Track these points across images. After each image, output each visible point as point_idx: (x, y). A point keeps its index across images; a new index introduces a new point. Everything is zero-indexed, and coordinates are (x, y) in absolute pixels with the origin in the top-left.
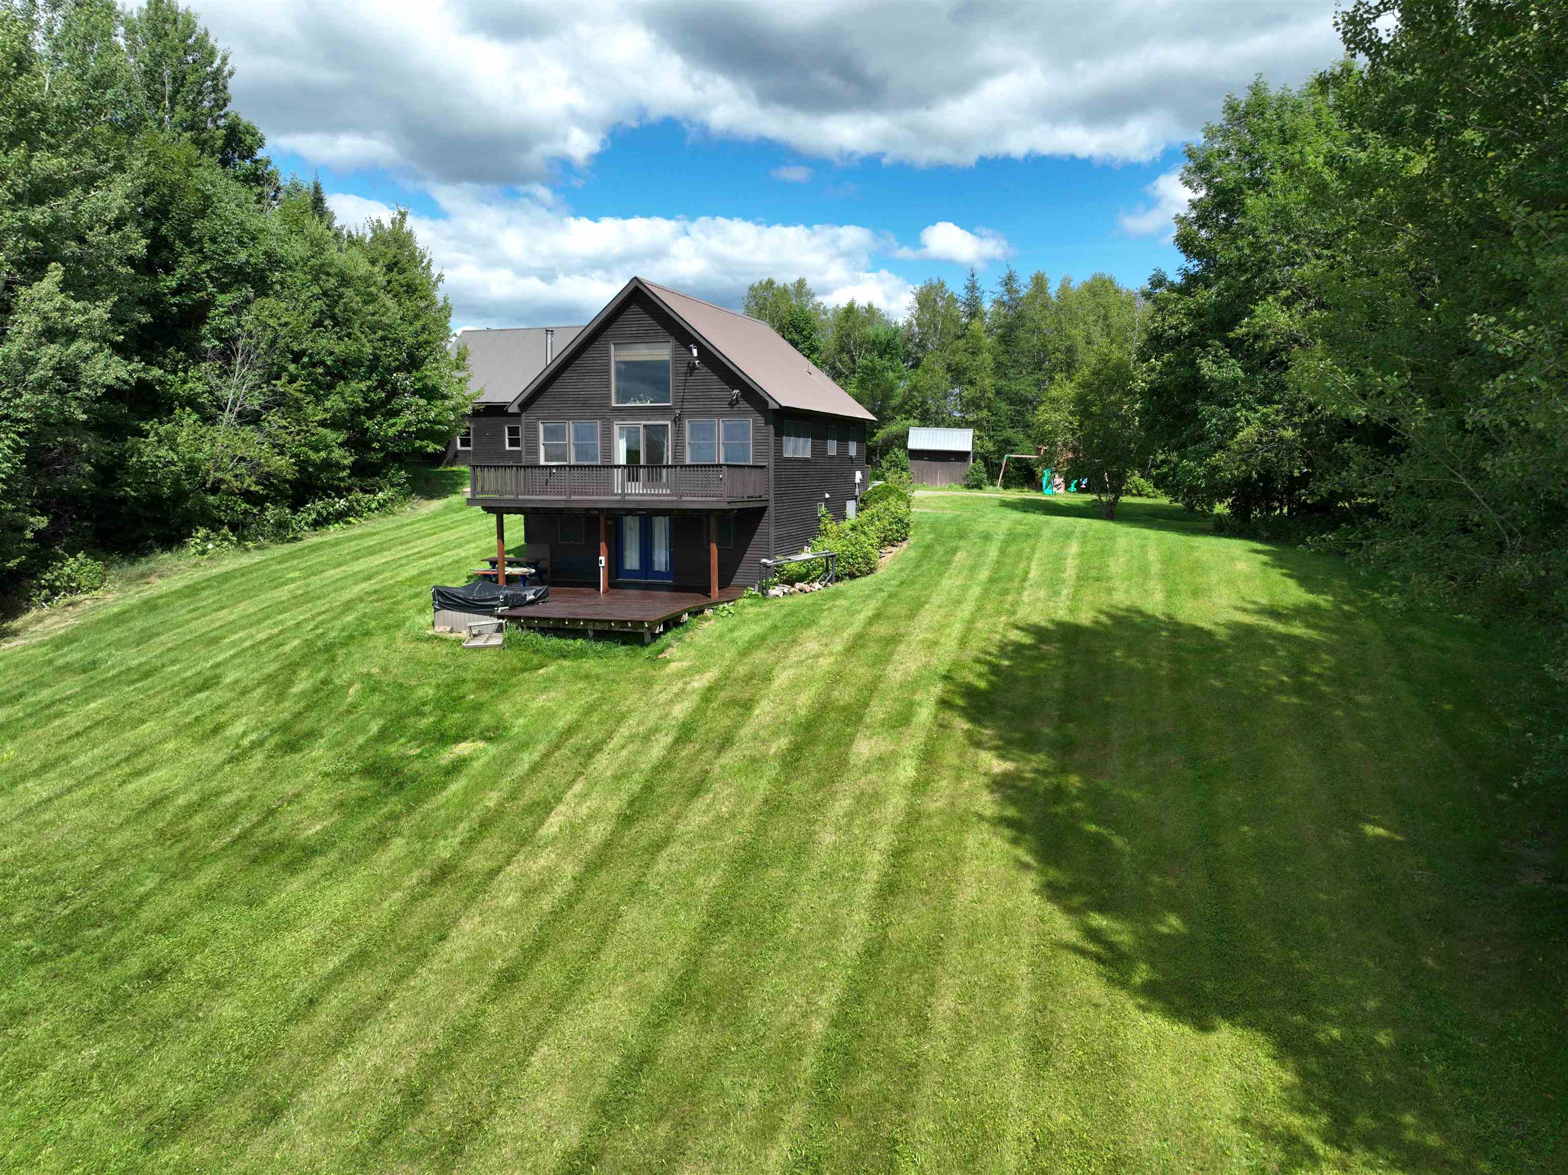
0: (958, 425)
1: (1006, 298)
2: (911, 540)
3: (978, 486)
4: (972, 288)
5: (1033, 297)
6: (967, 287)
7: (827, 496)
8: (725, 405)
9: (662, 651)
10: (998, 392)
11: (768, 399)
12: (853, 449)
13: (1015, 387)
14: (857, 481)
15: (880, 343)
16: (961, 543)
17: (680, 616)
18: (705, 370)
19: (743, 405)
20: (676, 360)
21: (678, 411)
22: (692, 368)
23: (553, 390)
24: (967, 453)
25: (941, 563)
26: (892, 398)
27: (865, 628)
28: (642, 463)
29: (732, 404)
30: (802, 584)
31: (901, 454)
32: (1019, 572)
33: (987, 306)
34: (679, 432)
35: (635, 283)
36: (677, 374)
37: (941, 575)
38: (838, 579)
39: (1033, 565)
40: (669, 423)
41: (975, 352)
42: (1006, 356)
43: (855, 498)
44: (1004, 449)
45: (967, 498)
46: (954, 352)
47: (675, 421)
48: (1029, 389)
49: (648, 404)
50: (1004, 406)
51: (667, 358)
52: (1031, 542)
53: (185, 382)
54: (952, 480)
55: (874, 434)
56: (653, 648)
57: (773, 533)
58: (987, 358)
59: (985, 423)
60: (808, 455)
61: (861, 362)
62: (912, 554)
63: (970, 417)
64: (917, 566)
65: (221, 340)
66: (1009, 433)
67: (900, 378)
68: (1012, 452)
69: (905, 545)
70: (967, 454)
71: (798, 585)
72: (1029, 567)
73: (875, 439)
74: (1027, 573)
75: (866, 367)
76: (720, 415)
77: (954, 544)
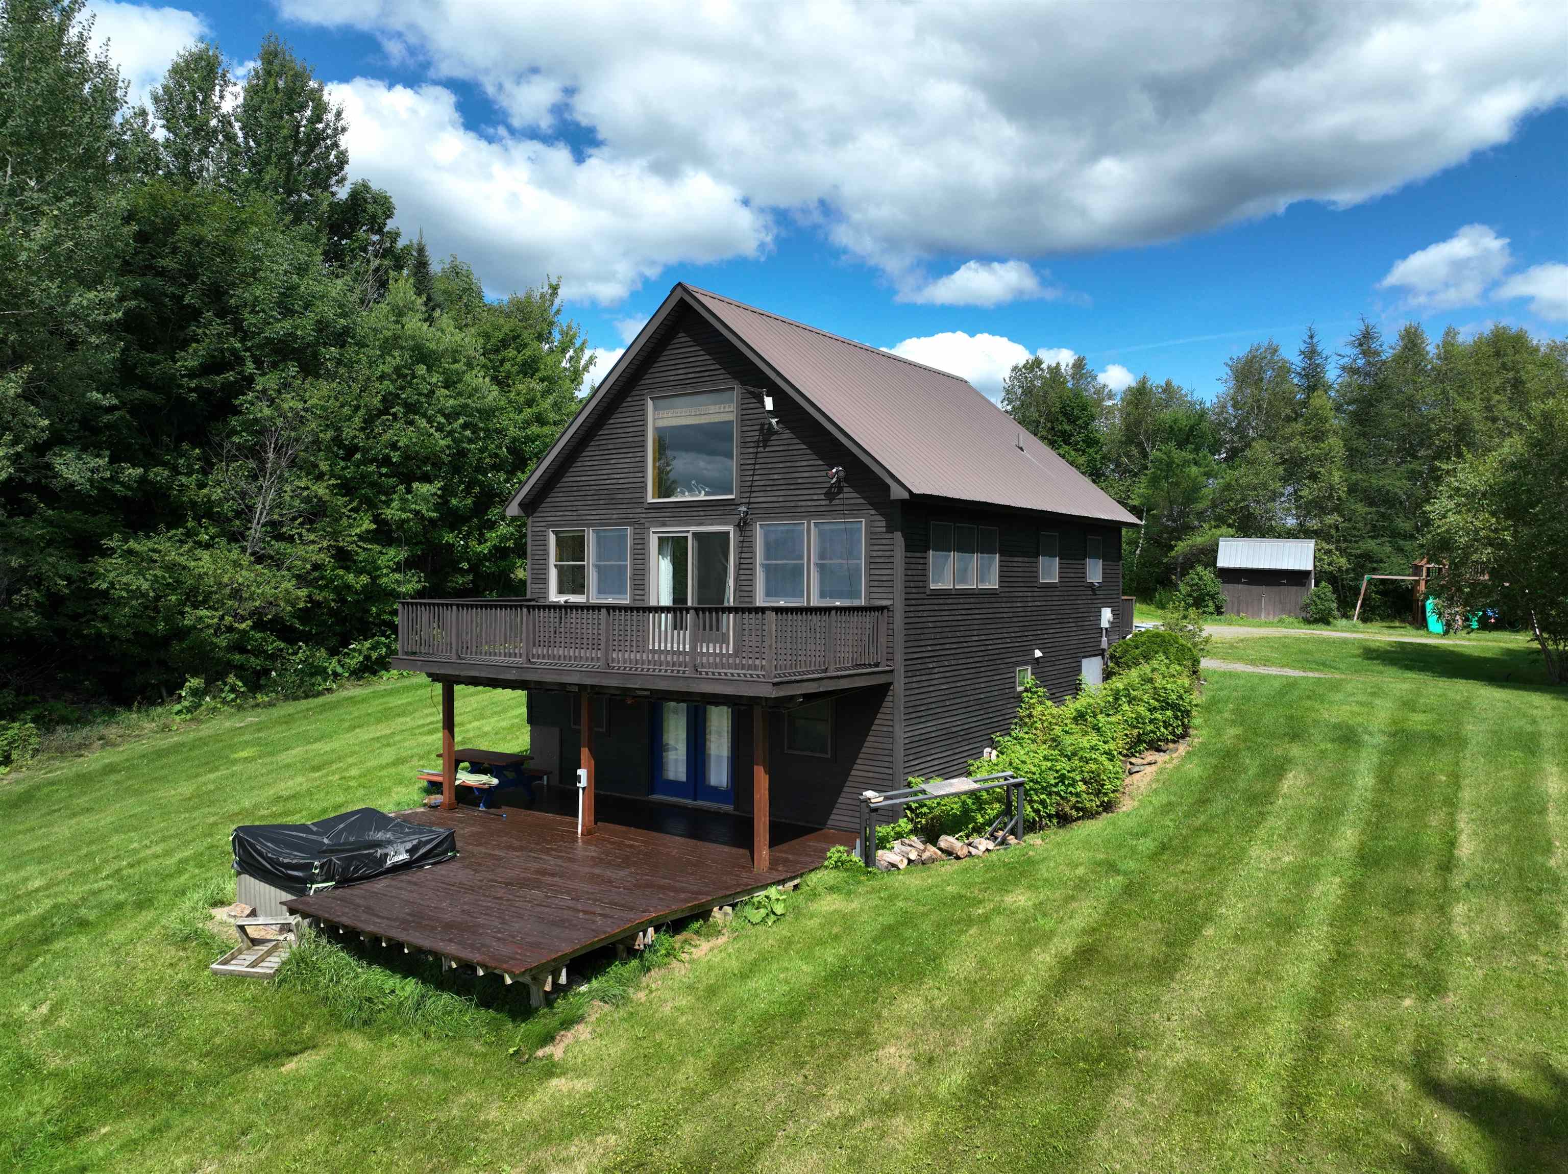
0: (1290, 534)
1: (1360, 362)
2: (1199, 736)
3: (1323, 619)
4: (1311, 353)
5: (1401, 359)
6: (1303, 353)
7: (1038, 654)
8: (819, 495)
9: (548, 1038)
10: (1352, 490)
11: (889, 481)
12: (1095, 573)
13: (1375, 481)
14: (1105, 624)
15: (1180, 430)
16: (1296, 750)
17: (634, 937)
18: (787, 434)
19: (849, 494)
20: (743, 419)
21: (743, 509)
22: (767, 433)
23: (569, 478)
24: (1307, 573)
25: (1253, 799)
26: (1195, 501)
27: (1043, 1000)
28: (689, 604)
29: (831, 494)
30: (951, 839)
31: (1207, 575)
32: (1432, 839)
33: (1332, 374)
34: (746, 546)
35: (679, 293)
36: (744, 444)
37: (1248, 828)
38: (1031, 827)
39: (1464, 822)
40: (730, 529)
41: (1318, 437)
42: (1362, 440)
43: (1102, 653)
44: (1363, 566)
45: (1307, 641)
46: (1288, 439)
47: (743, 526)
48: (1398, 483)
49: (702, 497)
50: (1361, 508)
51: (732, 417)
52: (1445, 756)
53: (201, 485)
54: (1283, 611)
55: (1172, 548)
56: (535, 1026)
57: (901, 733)
58: (1335, 444)
59: (1333, 532)
60: (993, 583)
61: (1154, 454)
62: (1194, 769)
63: (1313, 524)
64: (1203, 802)
65: (251, 433)
66: (1371, 545)
67: (1208, 475)
68: (1374, 570)
69: (1182, 748)
70: (1305, 574)
71: (946, 841)
72: (1452, 825)
73: (1173, 554)
74: (1452, 844)
75: (1161, 461)
76: (809, 514)
77: (1278, 752)
